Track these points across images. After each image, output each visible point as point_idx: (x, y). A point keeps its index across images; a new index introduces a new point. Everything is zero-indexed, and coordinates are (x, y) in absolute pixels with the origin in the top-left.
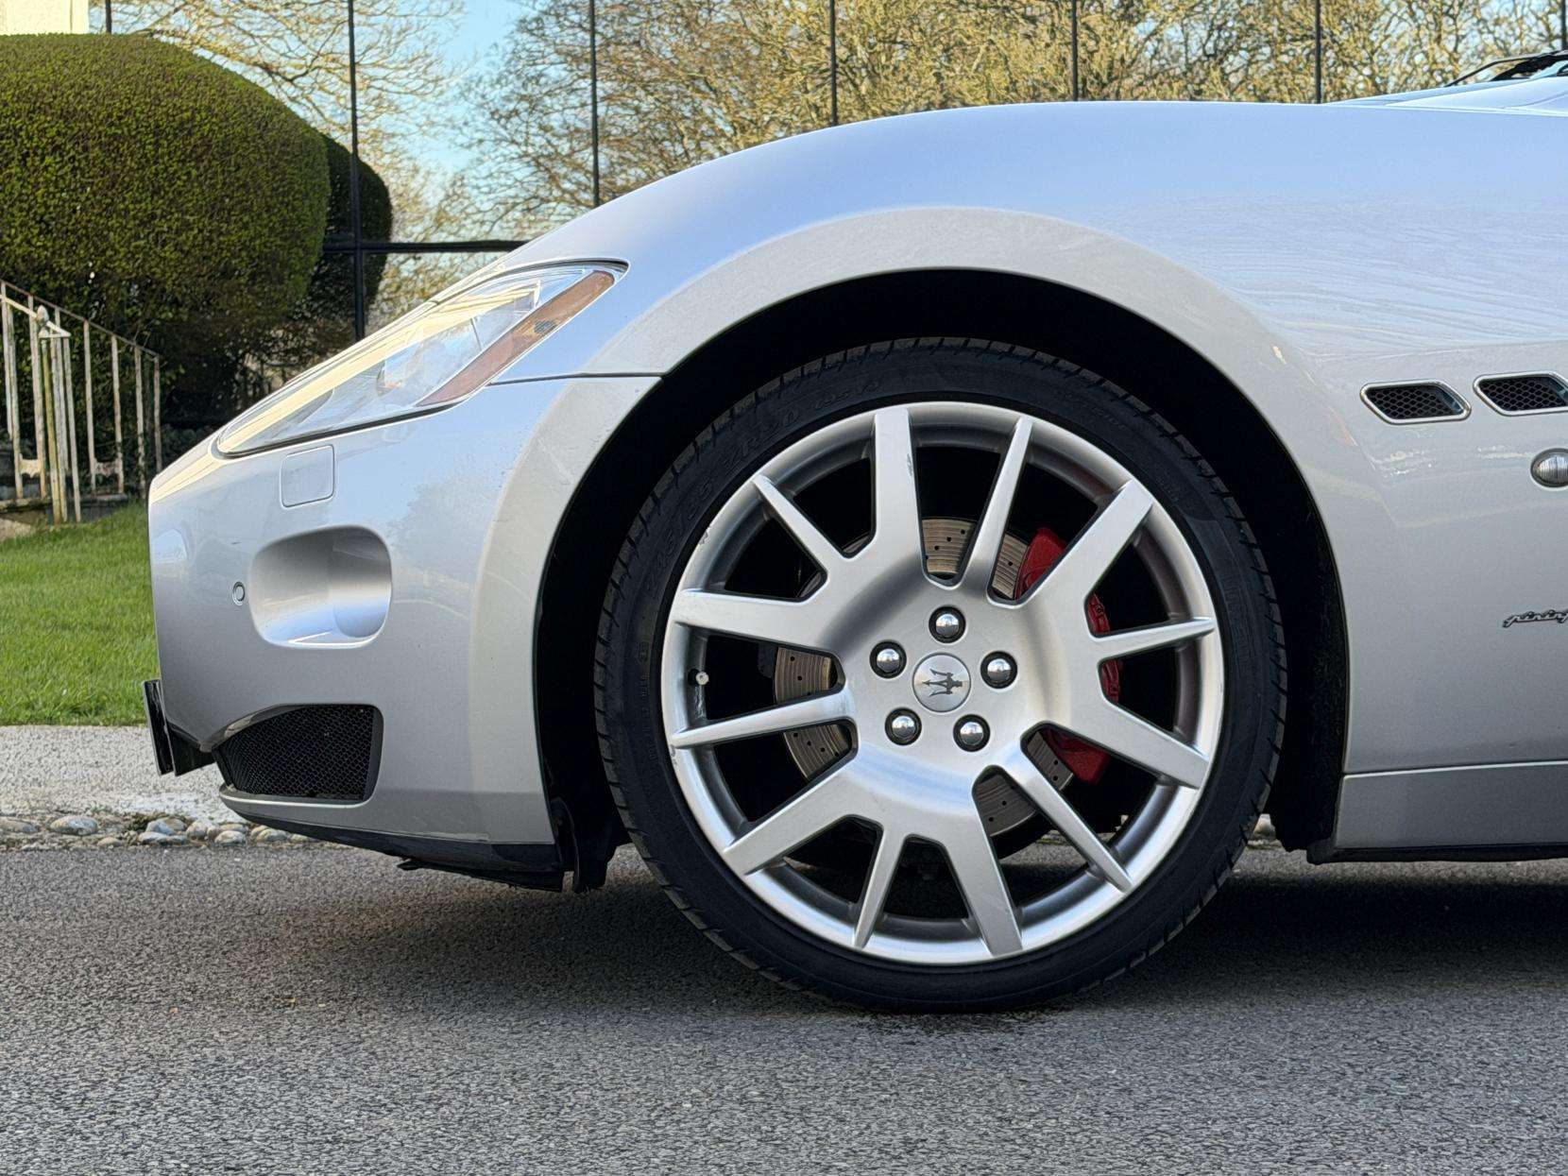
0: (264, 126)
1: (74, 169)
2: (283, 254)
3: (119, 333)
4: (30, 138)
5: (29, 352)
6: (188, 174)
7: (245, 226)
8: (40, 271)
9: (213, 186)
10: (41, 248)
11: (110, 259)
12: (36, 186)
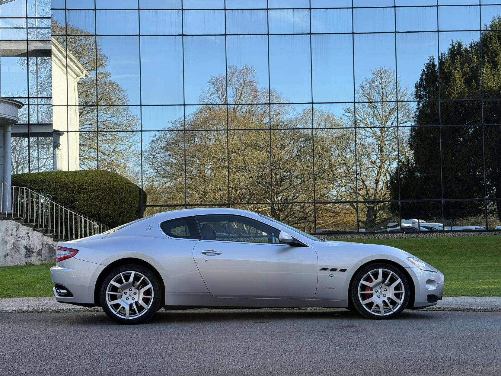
0: (129, 186)
1: (96, 195)
2: (132, 209)
3: (102, 223)
4: (88, 190)
5: (87, 227)
6: (116, 196)
7: (125, 205)
8: (89, 213)
9: (120, 198)
10: (90, 208)
11: (102, 211)
12: (89, 198)
